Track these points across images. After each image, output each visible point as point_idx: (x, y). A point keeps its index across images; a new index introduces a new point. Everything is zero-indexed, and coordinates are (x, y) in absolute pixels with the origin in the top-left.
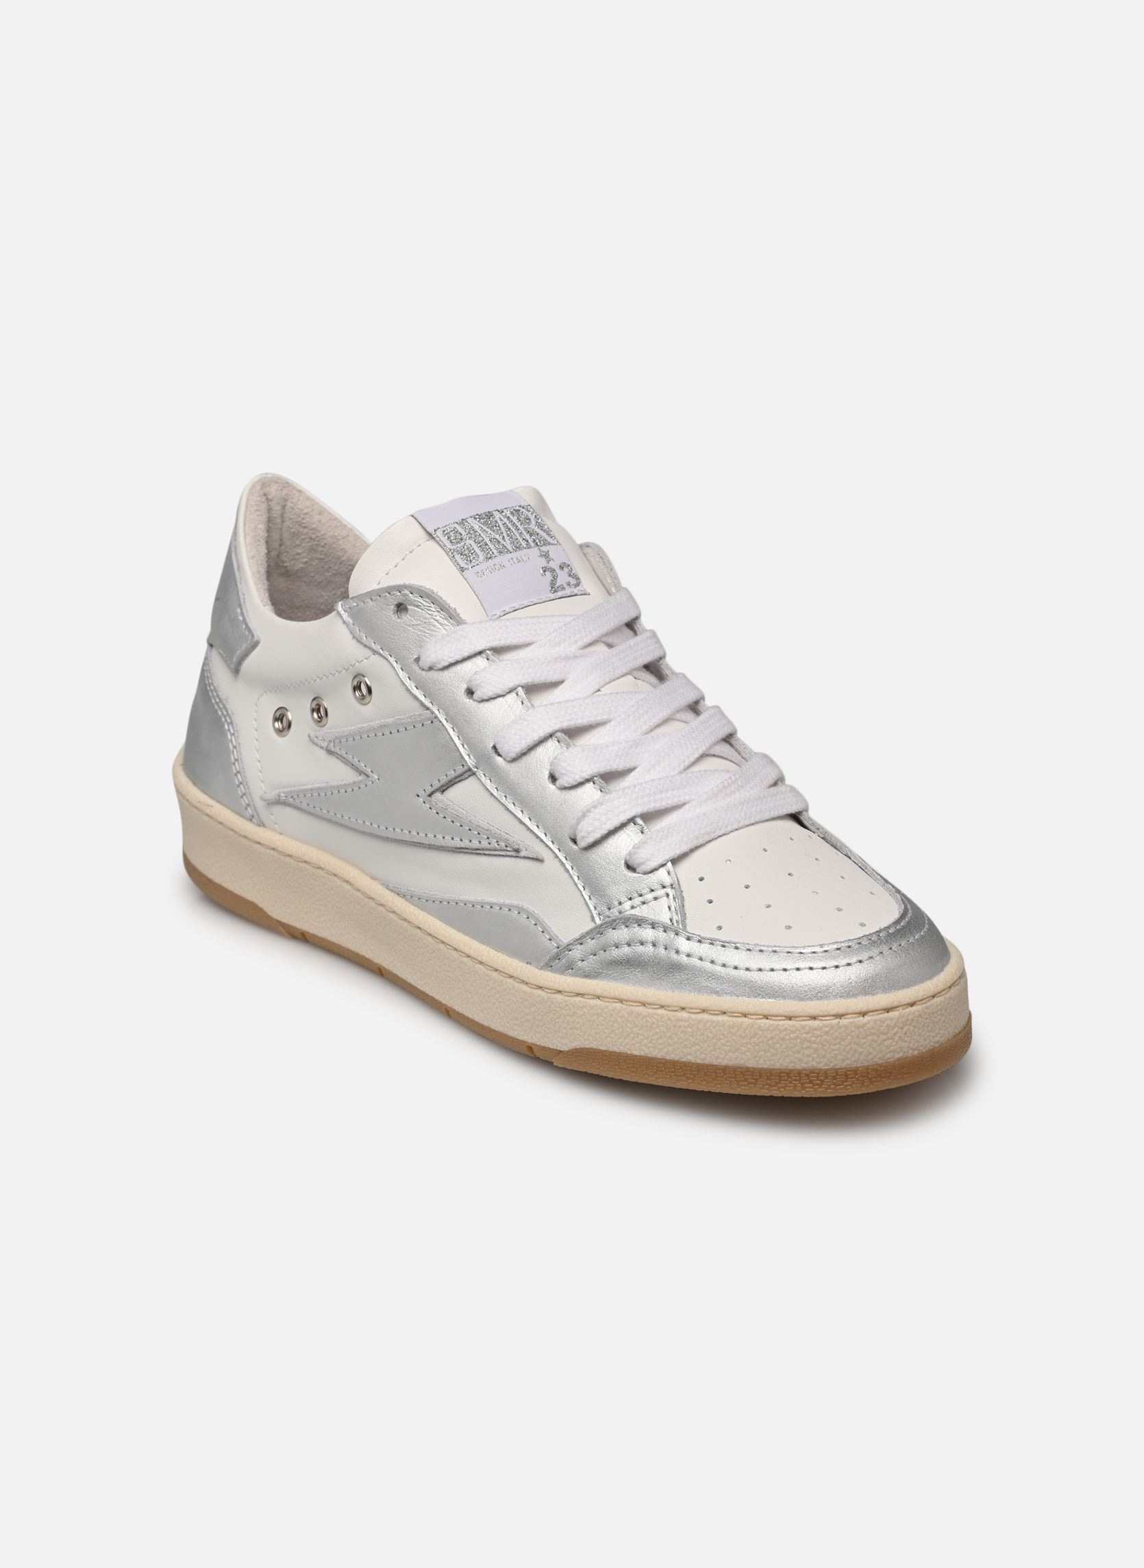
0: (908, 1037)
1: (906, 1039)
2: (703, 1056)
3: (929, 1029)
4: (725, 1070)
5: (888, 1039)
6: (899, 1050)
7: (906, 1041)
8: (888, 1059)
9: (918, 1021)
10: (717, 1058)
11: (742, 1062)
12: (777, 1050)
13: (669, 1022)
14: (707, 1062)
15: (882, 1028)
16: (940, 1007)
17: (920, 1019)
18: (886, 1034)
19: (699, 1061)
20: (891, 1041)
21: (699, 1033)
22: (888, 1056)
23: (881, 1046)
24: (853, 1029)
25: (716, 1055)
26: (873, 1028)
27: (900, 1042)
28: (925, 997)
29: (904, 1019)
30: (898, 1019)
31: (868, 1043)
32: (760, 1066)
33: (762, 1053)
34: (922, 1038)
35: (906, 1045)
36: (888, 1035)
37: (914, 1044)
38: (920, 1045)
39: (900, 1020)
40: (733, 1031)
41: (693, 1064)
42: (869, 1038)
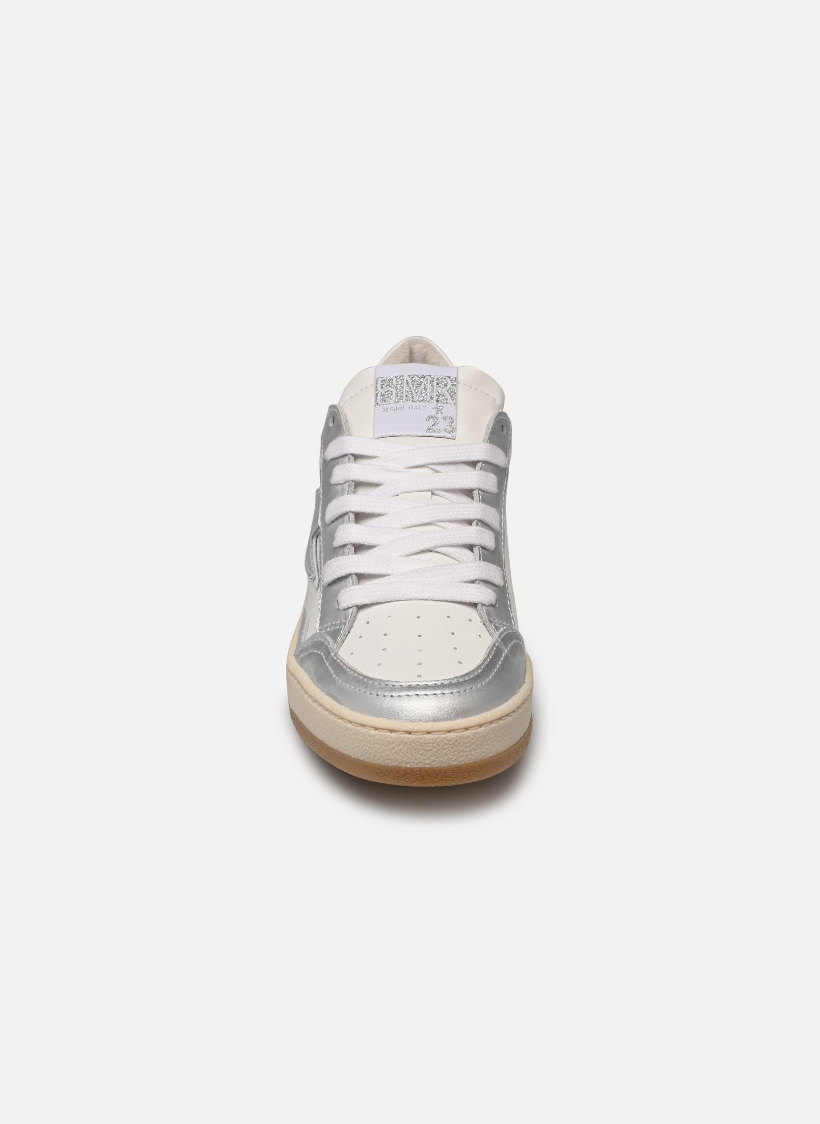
0: (402, 753)
1: (401, 754)
3: (420, 753)
5: (387, 750)
6: (395, 760)
7: (400, 756)
8: (388, 763)
9: (410, 745)
15: (384, 742)
16: (432, 741)
17: (413, 744)
18: (387, 746)
20: (389, 752)
22: (387, 761)
23: (383, 754)
24: (367, 736)
26: (378, 739)
27: (395, 754)
28: (419, 731)
29: (400, 740)
30: (396, 739)
31: (375, 749)
34: (414, 757)
35: (400, 758)
36: (388, 747)
37: (407, 760)
38: (411, 761)
39: (397, 740)
42: (376, 745)
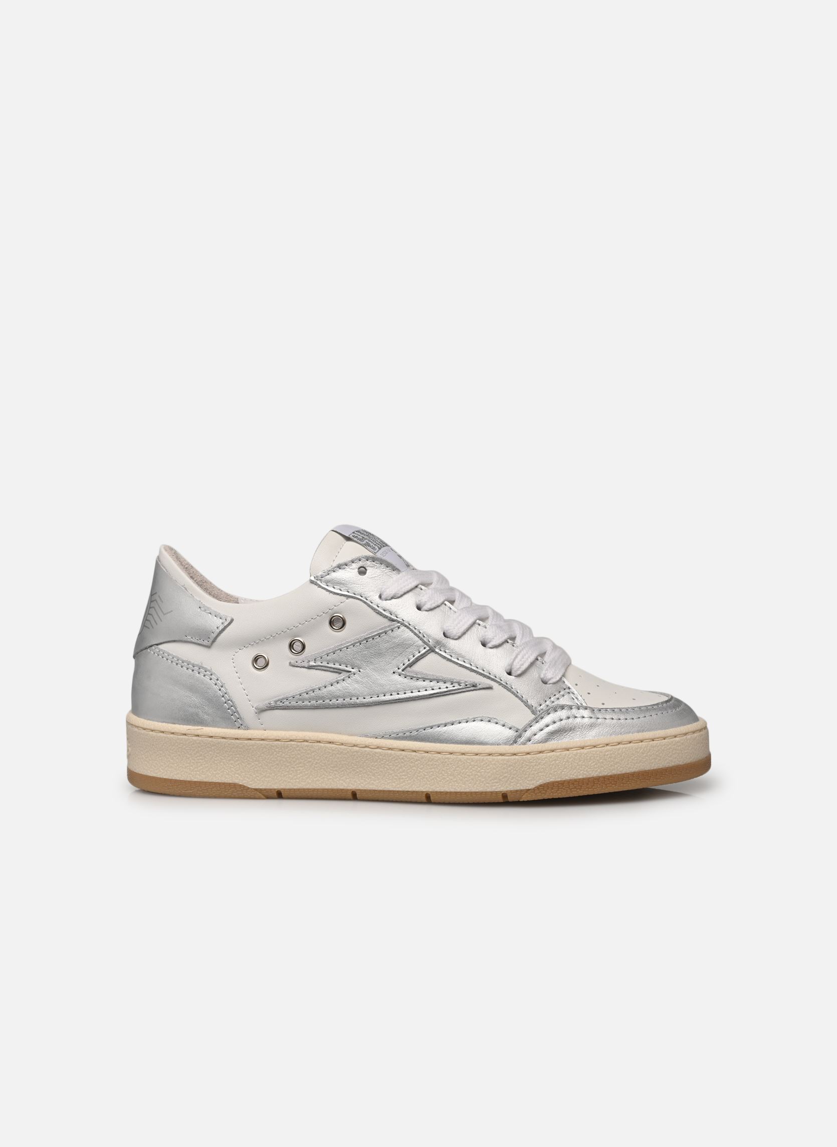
2: (621, 769)
4: (633, 774)
10: (630, 768)
11: (643, 768)
12: (661, 757)
13: (601, 754)
14: (623, 772)
19: (619, 773)
21: (619, 756)
25: (629, 767)
32: (652, 768)
33: (653, 760)
40: (638, 750)
41: (615, 775)
